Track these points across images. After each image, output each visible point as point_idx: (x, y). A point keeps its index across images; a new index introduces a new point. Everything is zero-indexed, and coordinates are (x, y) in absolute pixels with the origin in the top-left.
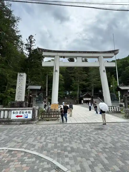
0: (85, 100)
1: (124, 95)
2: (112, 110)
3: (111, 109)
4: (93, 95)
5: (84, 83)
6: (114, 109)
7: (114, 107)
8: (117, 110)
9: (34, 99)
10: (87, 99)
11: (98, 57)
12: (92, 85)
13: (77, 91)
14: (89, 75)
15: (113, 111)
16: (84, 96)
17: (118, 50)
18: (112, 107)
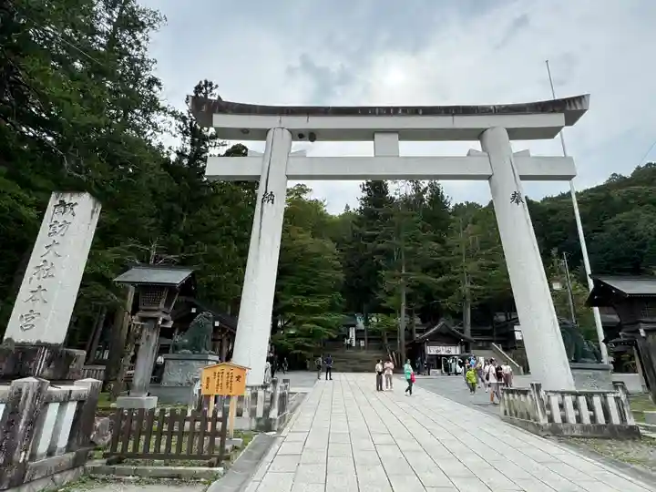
0: (432, 353)
1: (642, 331)
2: (579, 419)
3: (576, 406)
4: (467, 334)
5: (429, 279)
6: (591, 407)
7: (589, 396)
8: (616, 420)
9: (148, 338)
10: (443, 350)
11: (478, 135)
12: (466, 288)
13: (400, 312)
14: (447, 248)
15: (587, 420)
16: (428, 337)
17: (583, 96)
18: (577, 395)
